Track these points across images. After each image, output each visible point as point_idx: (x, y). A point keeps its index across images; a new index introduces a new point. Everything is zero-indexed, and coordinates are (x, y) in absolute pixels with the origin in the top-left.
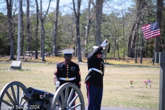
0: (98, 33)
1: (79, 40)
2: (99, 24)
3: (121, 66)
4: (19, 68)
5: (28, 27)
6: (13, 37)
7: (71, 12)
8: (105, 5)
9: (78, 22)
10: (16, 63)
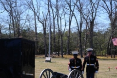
0: (91, 42)
1: (81, 46)
2: (92, 37)
3: (104, 59)
4: (50, 61)
5: (54, 39)
6: (47, 45)
7: (77, 31)
8: (95, 27)
9: (80, 36)
10: (48, 59)
